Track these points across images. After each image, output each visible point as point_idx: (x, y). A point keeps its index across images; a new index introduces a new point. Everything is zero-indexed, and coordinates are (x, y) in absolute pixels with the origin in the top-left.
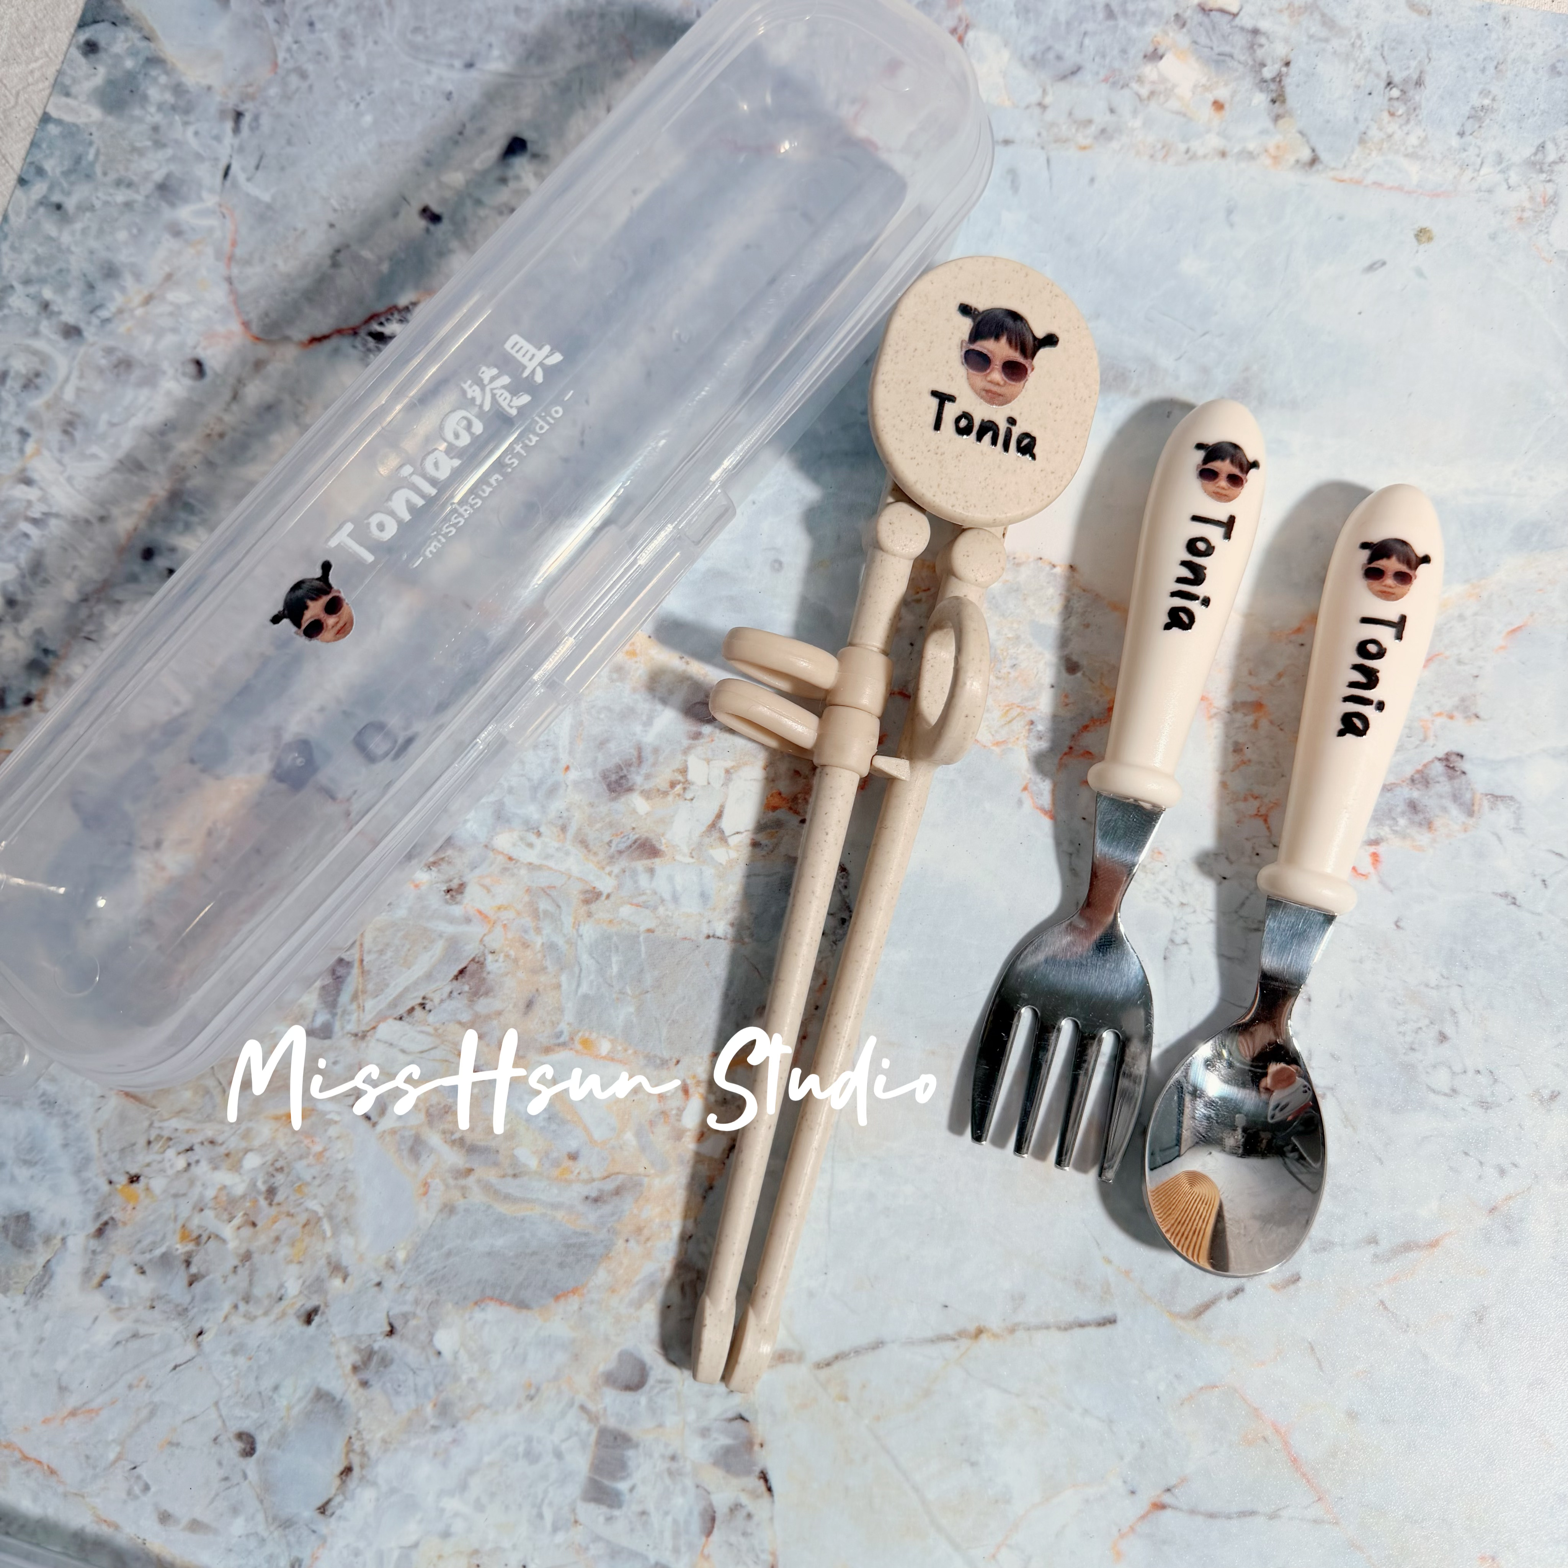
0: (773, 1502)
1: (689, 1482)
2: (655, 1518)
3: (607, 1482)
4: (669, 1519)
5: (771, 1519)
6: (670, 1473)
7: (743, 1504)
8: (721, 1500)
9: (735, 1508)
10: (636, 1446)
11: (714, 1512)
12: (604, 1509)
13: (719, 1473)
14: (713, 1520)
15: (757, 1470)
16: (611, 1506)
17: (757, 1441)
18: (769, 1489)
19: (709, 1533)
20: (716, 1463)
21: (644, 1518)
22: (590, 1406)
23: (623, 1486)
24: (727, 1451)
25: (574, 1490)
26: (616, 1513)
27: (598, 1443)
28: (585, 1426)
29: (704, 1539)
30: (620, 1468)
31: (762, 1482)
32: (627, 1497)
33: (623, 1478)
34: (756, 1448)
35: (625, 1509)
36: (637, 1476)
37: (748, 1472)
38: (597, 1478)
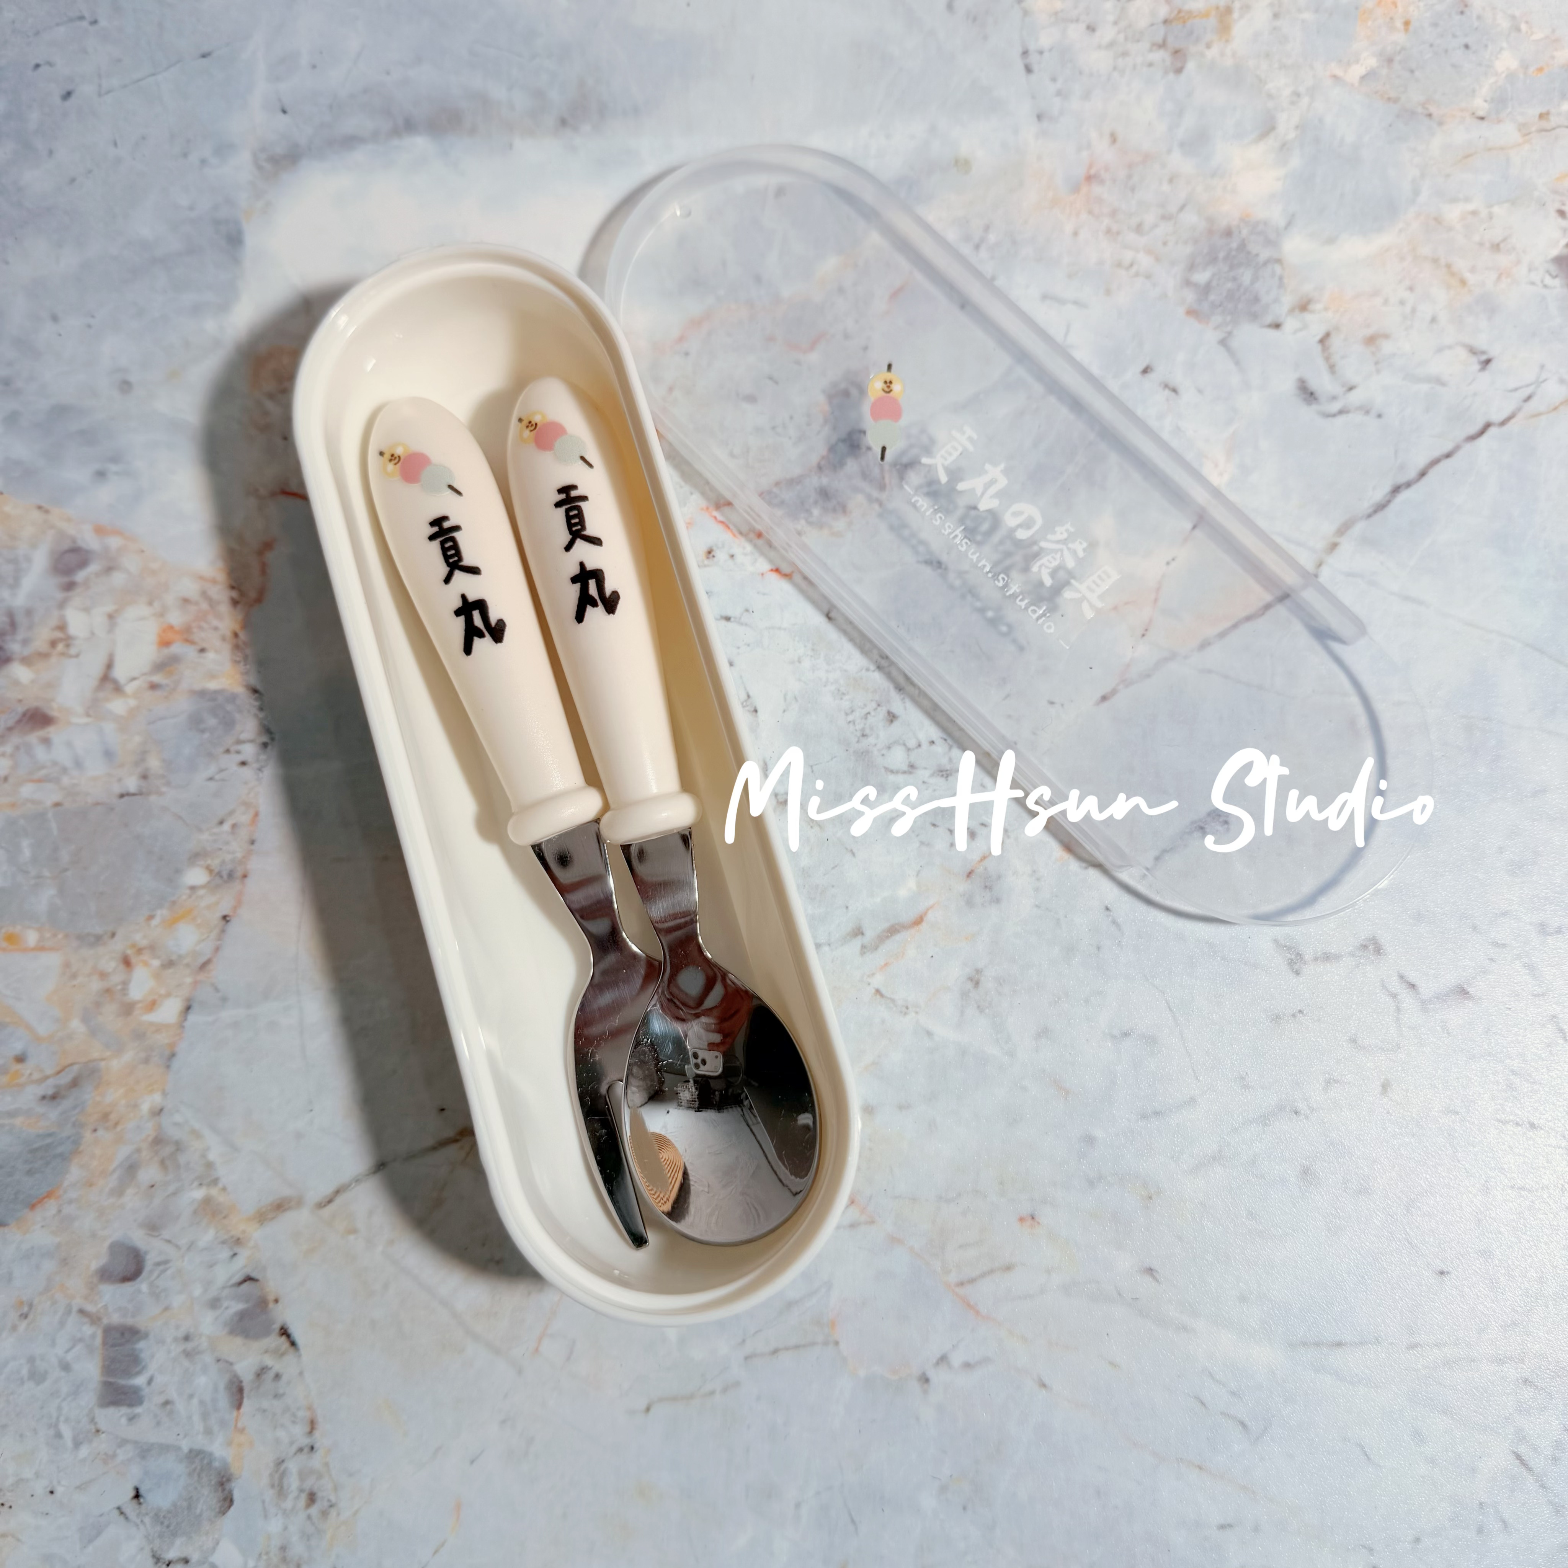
0: (300, 1356)
1: (208, 1358)
2: (180, 1406)
3: (122, 1382)
4: (195, 1401)
5: (301, 1374)
6: (188, 1354)
7: (270, 1366)
8: (245, 1368)
9: (261, 1372)
10: (146, 1336)
11: (241, 1382)
12: (124, 1410)
13: (239, 1341)
14: (241, 1390)
15: (277, 1326)
16: (131, 1405)
17: (271, 1298)
18: (293, 1344)
19: (239, 1405)
20: (233, 1332)
21: (169, 1407)
22: (90, 1308)
23: (140, 1381)
24: (242, 1316)
25: (89, 1398)
26: (138, 1410)
27: (104, 1343)
28: (88, 1330)
29: (235, 1413)
30: (134, 1362)
31: (284, 1338)
32: (146, 1391)
33: (139, 1373)
34: (271, 1305)
35: (146, 1405)
36: (152, 1368)
37: (266, 1333)
38: (111, 1380)
